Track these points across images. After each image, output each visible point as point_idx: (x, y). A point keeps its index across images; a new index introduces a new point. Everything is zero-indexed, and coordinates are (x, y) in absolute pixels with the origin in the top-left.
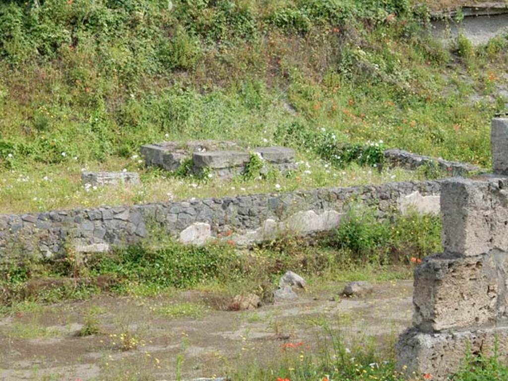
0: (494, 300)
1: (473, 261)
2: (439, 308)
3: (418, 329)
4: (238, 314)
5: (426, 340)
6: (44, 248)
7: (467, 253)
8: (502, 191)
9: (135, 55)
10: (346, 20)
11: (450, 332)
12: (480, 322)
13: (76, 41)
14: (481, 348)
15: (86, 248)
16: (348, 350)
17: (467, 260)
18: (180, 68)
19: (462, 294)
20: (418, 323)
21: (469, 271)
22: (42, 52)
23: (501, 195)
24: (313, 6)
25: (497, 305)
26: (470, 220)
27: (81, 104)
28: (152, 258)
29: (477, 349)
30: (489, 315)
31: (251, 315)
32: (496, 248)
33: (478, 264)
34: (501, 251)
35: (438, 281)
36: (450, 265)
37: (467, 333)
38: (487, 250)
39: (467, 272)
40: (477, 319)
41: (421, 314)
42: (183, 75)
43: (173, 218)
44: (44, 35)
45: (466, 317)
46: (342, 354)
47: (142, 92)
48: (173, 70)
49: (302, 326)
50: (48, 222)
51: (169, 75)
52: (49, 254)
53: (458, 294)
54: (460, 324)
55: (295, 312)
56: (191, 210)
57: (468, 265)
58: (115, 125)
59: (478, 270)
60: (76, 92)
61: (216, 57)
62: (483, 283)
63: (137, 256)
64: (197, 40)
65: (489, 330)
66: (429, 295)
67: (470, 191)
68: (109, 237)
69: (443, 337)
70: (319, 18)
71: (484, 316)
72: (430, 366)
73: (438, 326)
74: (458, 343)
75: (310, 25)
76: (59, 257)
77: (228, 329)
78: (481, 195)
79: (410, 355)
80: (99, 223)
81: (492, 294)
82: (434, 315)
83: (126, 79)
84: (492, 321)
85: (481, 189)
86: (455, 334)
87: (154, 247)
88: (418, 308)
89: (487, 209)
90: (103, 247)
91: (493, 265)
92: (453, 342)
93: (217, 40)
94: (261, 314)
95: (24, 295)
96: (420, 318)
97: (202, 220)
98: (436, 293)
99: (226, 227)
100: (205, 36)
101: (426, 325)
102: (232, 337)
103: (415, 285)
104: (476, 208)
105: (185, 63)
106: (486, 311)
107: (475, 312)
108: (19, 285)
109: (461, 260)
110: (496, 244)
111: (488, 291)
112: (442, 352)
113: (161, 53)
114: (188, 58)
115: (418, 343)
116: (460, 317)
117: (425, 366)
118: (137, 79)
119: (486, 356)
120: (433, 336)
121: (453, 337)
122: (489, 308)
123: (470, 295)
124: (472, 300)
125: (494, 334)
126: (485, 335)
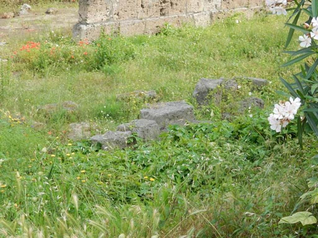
0: (109, 12)
2: (89, 15)
3: (81, 23)
4: (6, 20)
5: (84, 27)
11: (92, 24)
12: (103, 20)
14: (104, 30)
16: (53, 32)
19: (97, 10)
20: (80, 21)
25: (110, 14)
30: (107, 18)
31: (12, 20)
35: (88, 5)
37: (99, 25)
40: (102, 19)
41: (82, 18)
45: (99, 18)
46: (51, 34)
49: (32, 24)
53: (95, 10)
54: (96, 21)
55: (29, 19)
62: (104, 6)
65: (106, 24)
66: (85, 10)
69: (90, 26)
71: (105, 18)
72: (85, 37)
73: (88, 22)
74: (96, 28)
77: (3, 25)
79: (78, 33)
81: (108, 10)
82: (87, 18)
84: (108, 20)
86: (94, 25)
88: (80, 15)
92: (93, 28)
94: (16, 19)
96: (81, 19)
98: (87, 9)
101: (84, 22)
102: (5, 28)
103: (79, 6)
106: (105, 16)
107: (102, 17)
111: (107, 9)
112: (90, 32)
115: (81, 28)
116: (96, 19)
117: (83, 37)
120: (86, 26)
121: (94, 26)
122: (107, 15)
123: (100, 10)
124: (101, 12)
125: (108, 25)
126: (105, 26)
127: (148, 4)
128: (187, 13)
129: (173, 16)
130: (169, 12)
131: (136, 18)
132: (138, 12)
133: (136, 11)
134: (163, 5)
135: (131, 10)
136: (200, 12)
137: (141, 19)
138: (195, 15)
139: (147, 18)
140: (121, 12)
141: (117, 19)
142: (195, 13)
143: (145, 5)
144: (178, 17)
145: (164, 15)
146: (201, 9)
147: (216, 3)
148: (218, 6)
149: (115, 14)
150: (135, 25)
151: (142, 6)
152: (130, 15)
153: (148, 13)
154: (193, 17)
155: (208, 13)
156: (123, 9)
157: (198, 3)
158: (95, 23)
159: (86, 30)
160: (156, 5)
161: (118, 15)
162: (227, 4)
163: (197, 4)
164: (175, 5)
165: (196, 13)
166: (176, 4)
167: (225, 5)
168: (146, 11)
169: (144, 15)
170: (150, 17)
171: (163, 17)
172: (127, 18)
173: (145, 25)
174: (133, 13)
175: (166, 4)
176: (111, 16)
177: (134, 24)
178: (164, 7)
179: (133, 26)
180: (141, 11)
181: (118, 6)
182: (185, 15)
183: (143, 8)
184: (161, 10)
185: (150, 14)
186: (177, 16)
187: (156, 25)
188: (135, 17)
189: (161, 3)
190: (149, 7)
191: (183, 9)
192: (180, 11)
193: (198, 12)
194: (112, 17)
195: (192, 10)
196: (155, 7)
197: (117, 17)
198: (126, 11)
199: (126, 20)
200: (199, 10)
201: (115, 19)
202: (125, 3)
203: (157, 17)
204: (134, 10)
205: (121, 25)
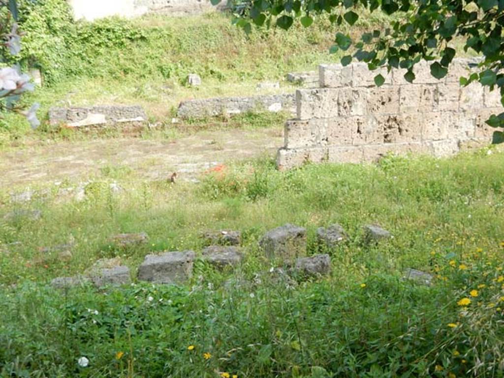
0: (315, 138)
1: (305, 122)
2: (289, 140)
5: (284, 152)
6: (214, 111)
7: (302, 119)
8: (318, 94)
9: (298, 38)
10: (385, 24)
11: (294, 150)
13: (275, 33)
14: (308, 156)
15: (230, 112)
17: (302, 122)
18: (315, 43)
19: (300, 135)
21: (303, 126)
22: (262, 37)
23: (317, 96)
24: (372, 18)
25: (316, 140)
26: (302, 106)
27: (274, 57)
28: (256, 116)
29: (306, 156)
30: (312, 143)
32: (315, 117)
33: (307, 123)
34: (318, 118)
35: (289, 130)
36: (294, 123)
37: (302, 150)
38: (311, 118)
39: (302, 126)
40: (307, 145)
41: (285, 142)
42: (316, 46)
43: (266, 101)
44: (264, 31)
45: (302, 144)
47: (299, 53)
48: (312, 44)
50: (216, 102)
51: (311, 46)
52: (217, 114)
53: (298, 135)
54: (299, 147)
56: (273, 98)
57: (302, 123)
58: (286, 65)
59: (307, 126)
60: (273, 52)
61: (330, 39)
62: (309, 130)
63: (250, 115)
64: (323, 32)
65: (311, 149)
66: (287, 134)
67: (302, 94)
68: (240, 108)
69: (291, 152)
70: (374, 23)
71: (310, 144)
72: (286, 162)
73: (289, 147)
74: (298, 154)
75: (370, 26)
76: (220, 115)
78: (308, 96)
80: (236, 103)
82: (288, 143)
83: (293, 47)
84: (313, 146)
85: (308, 93)
86: (296, 150)
87: (257, 112)
89: (311, 101)
90: (238, 111)
91: (314, 124)
92: (295, 153)
93: (331, 32)
95: (205, 128)
97: (278, 102)
99: (287, 105)
100: (327, 30)
104: (305, 101)
105: (317, 41)
107: (306, 142)
108: (202, 124)
109: (299, 122)
110: (315, 115)
111: (312, 134)
112: (291, 157)
113: (308, 37)
114: (318, 39)
116: (299, 144)
118: (297, 47)
119: (310, 159)
120: (287, 151)
121: (296, 152)
122: (312, 141)
123: (303, 135)
124: (304, 137)
125: (314, 151)
126: (310, 151)
127: (367, 129)
128: (422, 140)
129: (402, 144)
130: (397, 138)
131: (351, 145)
132: (353, 139)
133: (350, 137)
134: (388, 130)
135: (344, 136)
136: (442, 139)
137: (357, 146)
138: (434, 143)
139: (365, 145)
140: (330, 138)
141: (325, 145)
142: (434, 140)
143: (362, 131)
144: (409, 144)
145: (390, 141)
146: (443, 136)
147: (466, 130)
148: (469, 133)
149: (323, 140)
150: (349, 151)
151: (359, 131)
152: (342, 141)
153: (367, 138)
154: (432, 145)
155: (455, 141)
156: (333, 135)
157: (439, 129)
158: (297, 148)
159: (286, 155)
160: (378, 131)
161: (327, 140)
162: (485, 131)
163: (437, 130)
164: (405, 131)
165: (436, 140)
166: (407, 131)
167: (481, 133)
168: (364, 137)
169: (362, 142)
170: (370, 143)
171: (387, 144)
172: (339, 144)
173: (363, 152)
174: (346, 138)
175: (392, 130)
176: (318, 141)
177: (347, 151)
178: (389, 134)
179: (346, 153)
180: (357, 137)
181: (326, 132)
182: (419, 143)
183: (360, 133)
184: (386, 137)
185: (370, 141)
186: (407, 143)
187: (377, 152)
188: (349, 143)
189: (385, 129)
190: (369, 133)
191: (417, 136)
192: (413, 138)
193: (439, 140)
194: (319, 143)
195: (430, 137)
196: (376, 132)
197: (326, 142)
198: (337, 137)
199: (337, 146)
200: (441, 137)
201: (324, 145)
202: (335, 128)
203: (379, 144)
204: (348, 137)
205: (330, 152)
